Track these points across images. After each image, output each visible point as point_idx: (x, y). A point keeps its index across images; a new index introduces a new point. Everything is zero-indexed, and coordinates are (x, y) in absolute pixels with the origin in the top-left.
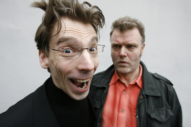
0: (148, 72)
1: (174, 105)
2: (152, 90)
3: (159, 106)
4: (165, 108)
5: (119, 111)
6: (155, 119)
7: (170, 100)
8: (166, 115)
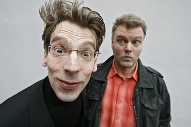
0: (142, 66)
1: (164, 95)
2: (146, 83)
3: (151, 97)
4: (156, 98)
5: (117, 102)
6: (149, 108)
7: (161, 90)
8: (157, 104)
